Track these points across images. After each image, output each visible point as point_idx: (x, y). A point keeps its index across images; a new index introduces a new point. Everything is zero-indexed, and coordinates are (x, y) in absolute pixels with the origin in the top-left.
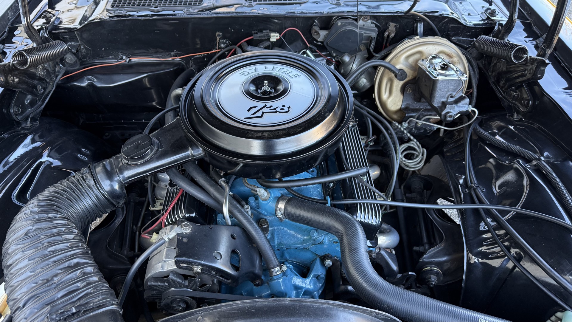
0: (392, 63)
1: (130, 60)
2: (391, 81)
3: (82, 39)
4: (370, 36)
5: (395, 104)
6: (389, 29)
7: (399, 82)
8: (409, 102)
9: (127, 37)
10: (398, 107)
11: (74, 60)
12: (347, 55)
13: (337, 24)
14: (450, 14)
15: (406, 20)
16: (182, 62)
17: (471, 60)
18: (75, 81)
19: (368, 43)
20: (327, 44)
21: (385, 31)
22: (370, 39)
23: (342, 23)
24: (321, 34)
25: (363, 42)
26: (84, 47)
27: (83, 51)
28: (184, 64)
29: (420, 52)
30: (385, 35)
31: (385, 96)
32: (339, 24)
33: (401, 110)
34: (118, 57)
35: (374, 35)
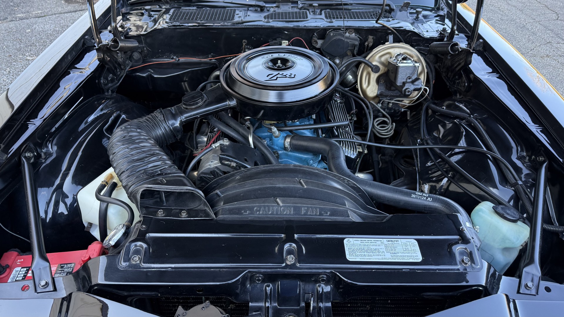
0: (370, 61)
1: (179, 60)
2: (369, 74)
3: (146, 43)
4: (354, 44)
5: (372, 92)
6: (369, 40)
7: (375, 75)
8: (383, 90)
9: (178, 42)
10: (375, 94)
11: (139, 57)
12: (338, 58)
13: (330, 35)
14: (412, 29)
15: (380, 34)
16: (216, 63)
17: (429, 62)
18: (138, 73)
19: (352, 49)
20: (323, 49)
21: (365, 42)
22: (354, 46)
23: (333, 34)
24: (318, 42)
25: (349, 48)
26: (147, 48)
27: (145, 52)
28: (218, 64)
29: (389, 53)
30: (365, 44)
31: (365, 86)
32: (332, 34)
33: (377, 96)
34: (170, 57)
35: (357, 43)
